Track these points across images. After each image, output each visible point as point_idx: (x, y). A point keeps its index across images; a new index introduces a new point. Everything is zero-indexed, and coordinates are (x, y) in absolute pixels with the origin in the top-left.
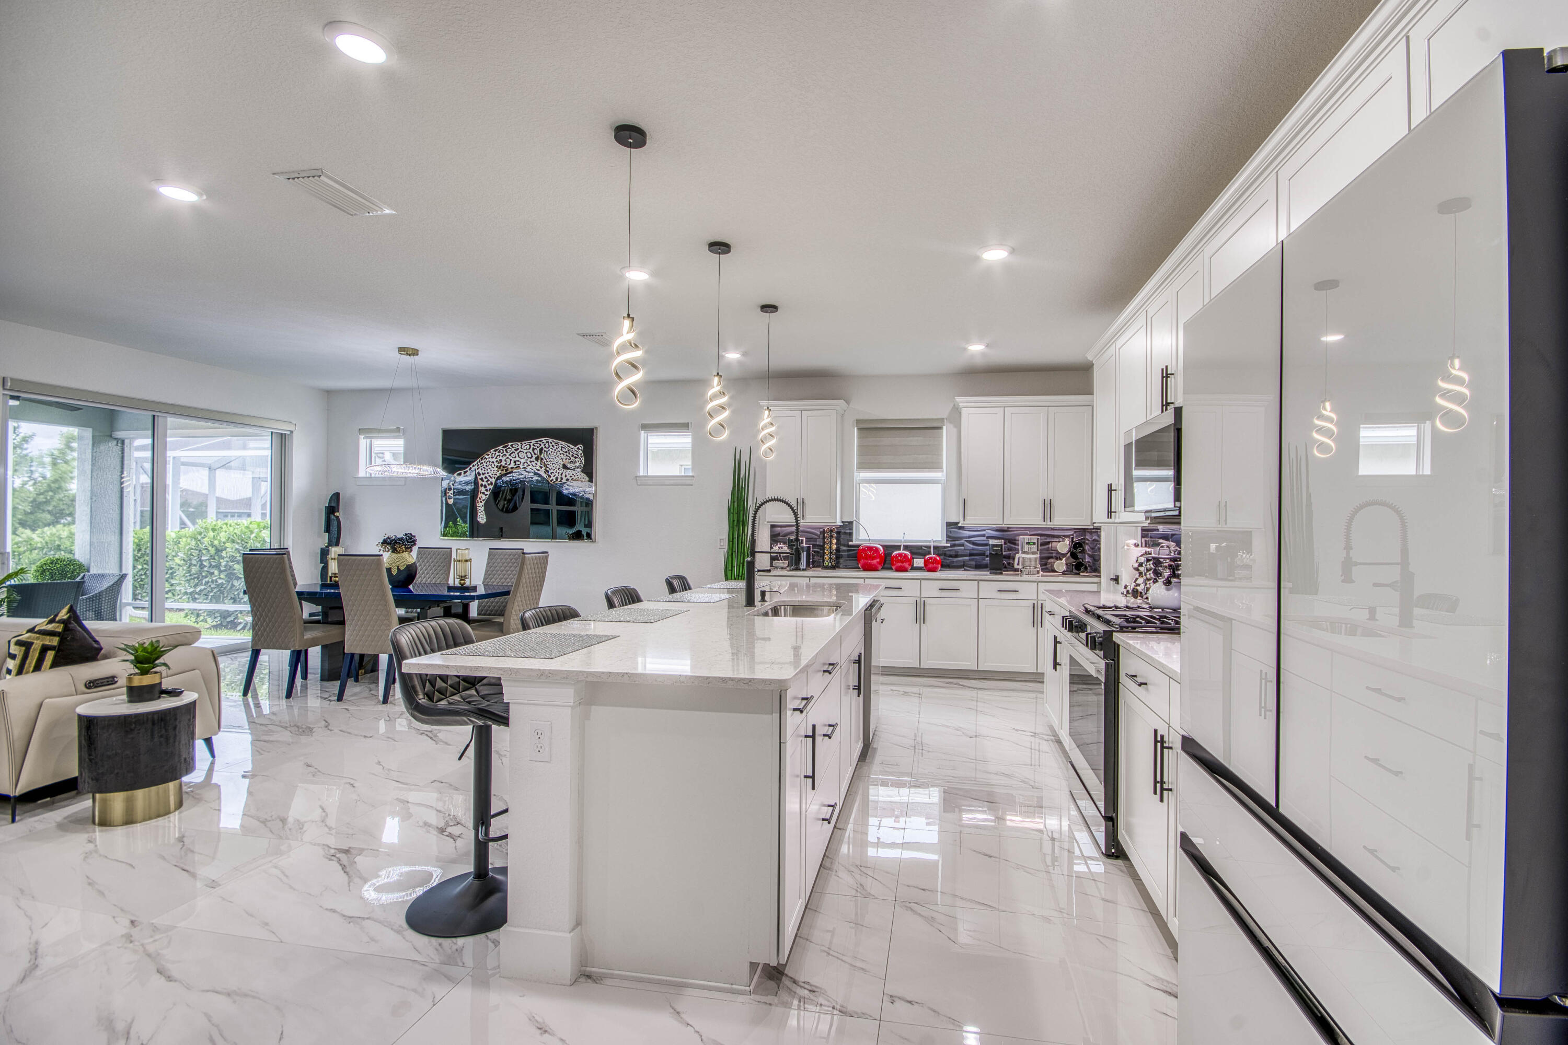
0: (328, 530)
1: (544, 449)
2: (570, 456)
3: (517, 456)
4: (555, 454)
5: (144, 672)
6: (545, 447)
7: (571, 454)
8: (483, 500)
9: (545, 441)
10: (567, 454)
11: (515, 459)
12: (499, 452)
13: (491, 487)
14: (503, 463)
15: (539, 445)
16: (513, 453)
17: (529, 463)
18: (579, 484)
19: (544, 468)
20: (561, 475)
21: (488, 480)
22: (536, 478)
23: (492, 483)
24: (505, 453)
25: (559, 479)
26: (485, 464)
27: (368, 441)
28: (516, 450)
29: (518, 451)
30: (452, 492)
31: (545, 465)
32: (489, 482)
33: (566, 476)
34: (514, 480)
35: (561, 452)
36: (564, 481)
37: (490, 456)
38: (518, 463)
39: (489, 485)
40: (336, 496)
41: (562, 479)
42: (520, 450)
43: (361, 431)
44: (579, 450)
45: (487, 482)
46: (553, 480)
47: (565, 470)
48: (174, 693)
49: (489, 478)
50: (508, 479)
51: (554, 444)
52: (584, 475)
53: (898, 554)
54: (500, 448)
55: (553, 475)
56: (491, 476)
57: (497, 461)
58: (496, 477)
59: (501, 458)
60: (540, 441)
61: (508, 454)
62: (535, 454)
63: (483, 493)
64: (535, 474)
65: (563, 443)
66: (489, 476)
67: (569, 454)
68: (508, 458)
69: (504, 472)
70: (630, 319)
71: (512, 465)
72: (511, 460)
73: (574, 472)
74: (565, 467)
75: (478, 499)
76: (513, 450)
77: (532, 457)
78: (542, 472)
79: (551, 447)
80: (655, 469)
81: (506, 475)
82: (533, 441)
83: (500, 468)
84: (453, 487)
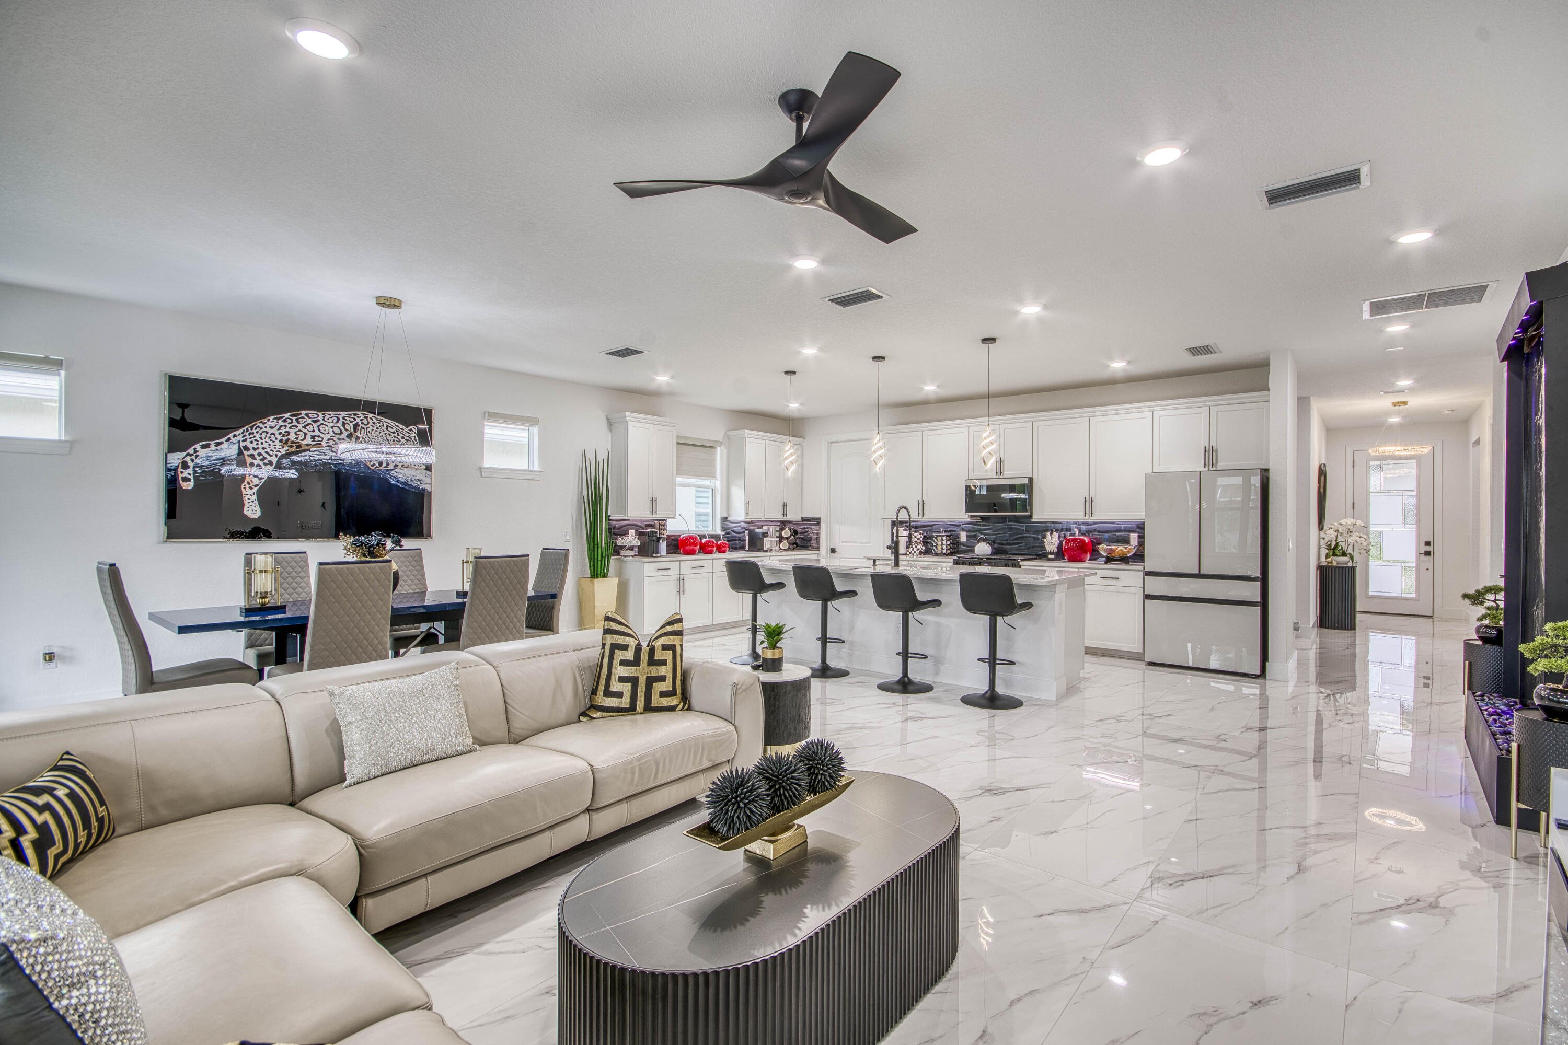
1: (361, 425)
2: (400, 437)
3: (316, 429)
4: (377, 433)
6: (362, 423)
7: (401, 435)
8: (256, 486)
9: (362, 416)
11: (313, 434)
12: (284, 421)
14: (292, 437)
15: (352, 420)
16: (308, 424)
17: (337, 441)
18: (413, 472)
21: (264, 458)
23: (270, 462)
24: (295, 423)
25: (384, 465)
26: (257, 435)
28: (314, 421)
29: (319, 423)
30: (190, 470)
32: (266, 461)
33: (394, 461)
34: (311, 461)
35: (386, 432)
36: (390, 467)
37: (267, 425)
38: (317, 439)
41: (388, 464)
42: (321, 422)
44: (410, 431)
45: (262, 460)
46: (374, 465)
49: (266, 455)
50: (300, 459)
51: (375, 421)
53: (707, 541)
54: (287, 415)
56: (271, 453)
57: (280, 433)
58: (279, 454)
59: (288, 429)
60: (355, 415)
61: (300, 427)
62: (346, 430)
65: (389, 421)
66: (266, 452)
67: (398, 435)
68: (299, 431)
69: (294, 449)
71: (308, 440)
72: (306, 434)
75: (245, 483)
76: (309, 421)
77: (341, 433)
79: (371, 423)
81: (296, 452)
82: (343, 414)
83: (286, 443)
84: (191, 464)
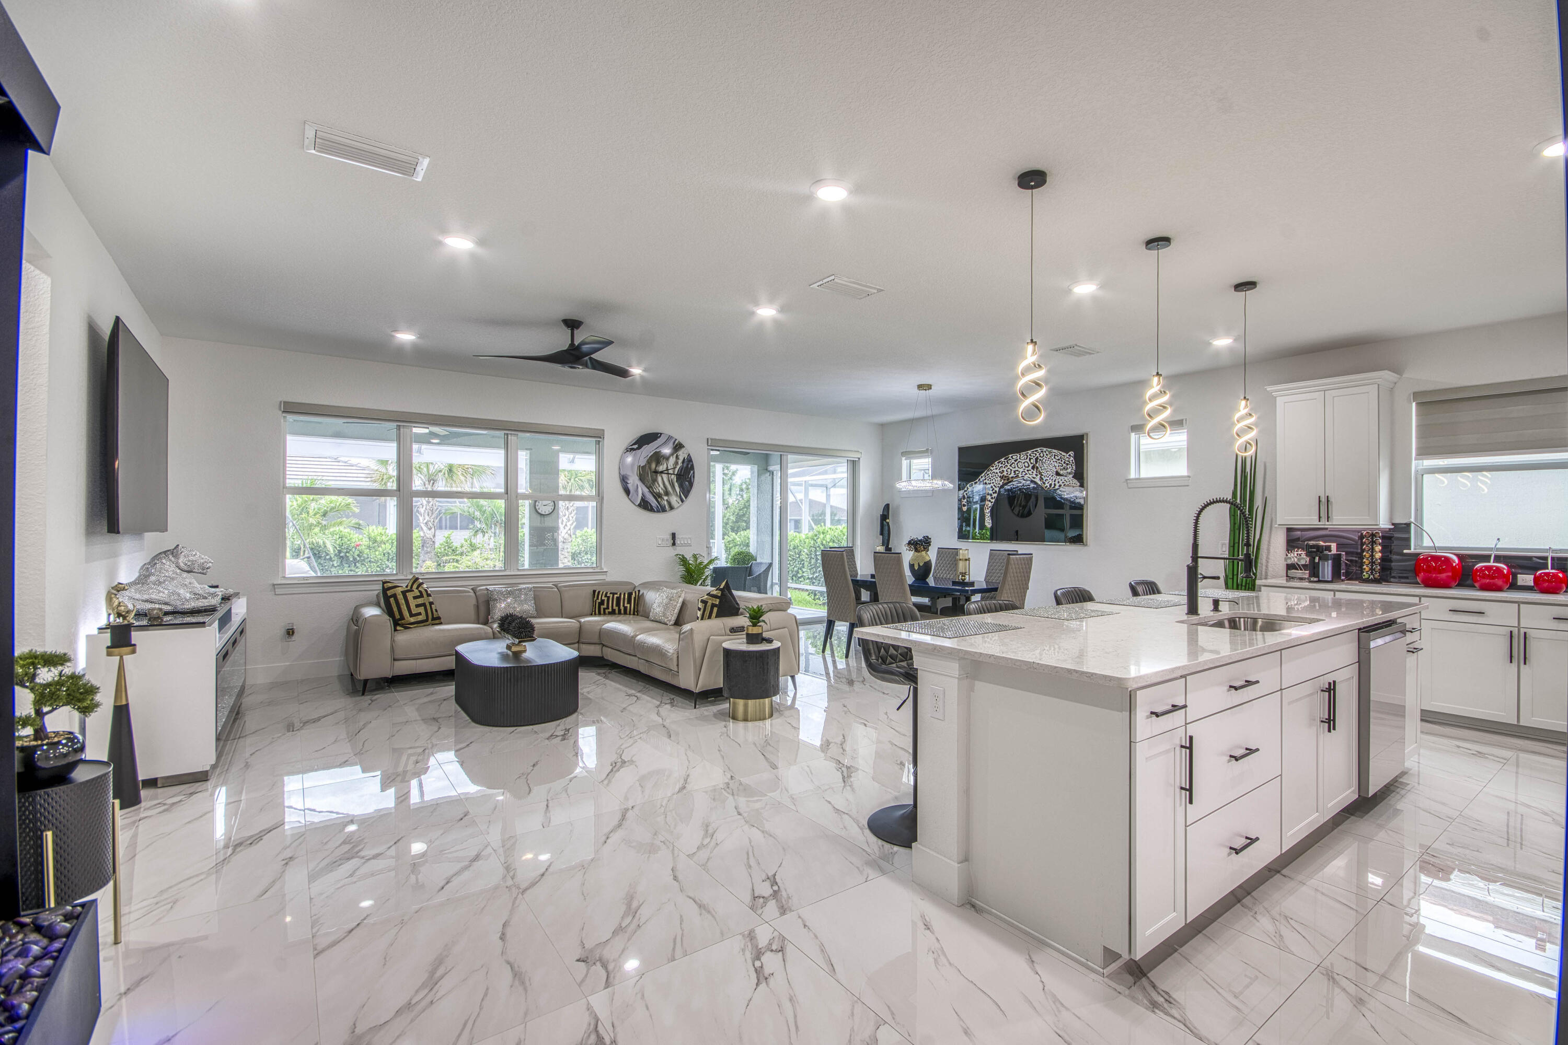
0: (882, 534)
1: (1039, 458)
2: (1063, 463)
3: (1016, 466)
4: (1049, 462)
5: (754, 625)
6: (1040, 456)
7: (1063, 461)
8: (990, 507)
9: (1040, 451)
10: (1060, 461)
11: (1015, 469)
12: (1002, 464)
13: (995, 495)
14: (1005, 473)
15: (1034, 455)
16: (1013, 463)
17: (1027, 472)
18: (1071, 489)
19: (1039, 476)
20: (1055, 481)
21: (993, 489)
22: (1032, 485)
23: (996, 492)
24: (1006, 464)
25: (1053, 486)
26: (990, 475)
27: (908, 461)
28: (1015, 461)
29: (1017, 462)
30: (965, 500)
31: (1040, 473)
32: (994, 491)
33: (1059, 482)
35: (1054, 460)
36: (1057, 487)
37: (994, 468)
38: (1017, 472)
39: (994, 493)
40: (887, 507)
41: (1055, 485)
42: (1019, 460)
43: (904, 454)
44: (1070, 456)
45: (992, 491)
46: (1047, 486)
47: (1058, 477)
48: (769, 641)
49: (994, 487)
50: (1009, 487)
51: (1047, 453)
52: (1075, 481)
53: (1485, 567)
54: (1003, 460)
55: (1047, 481)
56: (996, 485)
57: (1000, 472)
58: (1000, 486)
59: (1003, 469)
60: (1036, 451)
61: (1009, 465)
62: (1031, 463)
63: (990, 501)
64: (1032, 481)
65: (1056, 451)
66: (994, 485)
68: (1009, 468)
69: (1006, 481)
70: (1033, 344)
71: (1013, 474)
72: (1011, 470)
73: (1066, 478)
74: (1058, 474)
76: (1013, 461)
77: (1029, 466)
78: (1037, 480)
79: (1045, 455)
80: (1149, 471)
81: (1006, 484)
82: (1030, 452)
83: (1002, 478)
84: (966, 496)
